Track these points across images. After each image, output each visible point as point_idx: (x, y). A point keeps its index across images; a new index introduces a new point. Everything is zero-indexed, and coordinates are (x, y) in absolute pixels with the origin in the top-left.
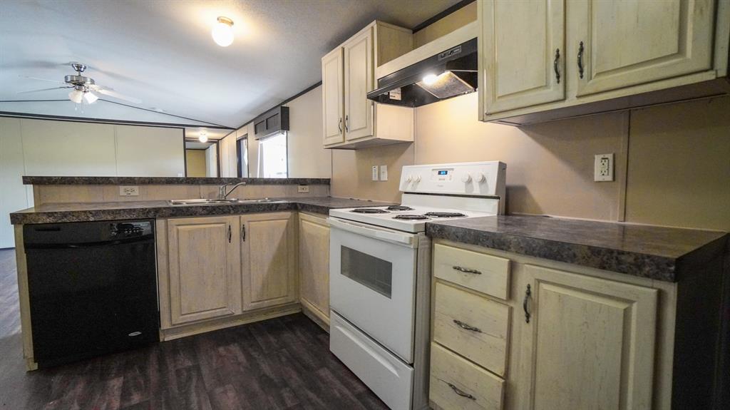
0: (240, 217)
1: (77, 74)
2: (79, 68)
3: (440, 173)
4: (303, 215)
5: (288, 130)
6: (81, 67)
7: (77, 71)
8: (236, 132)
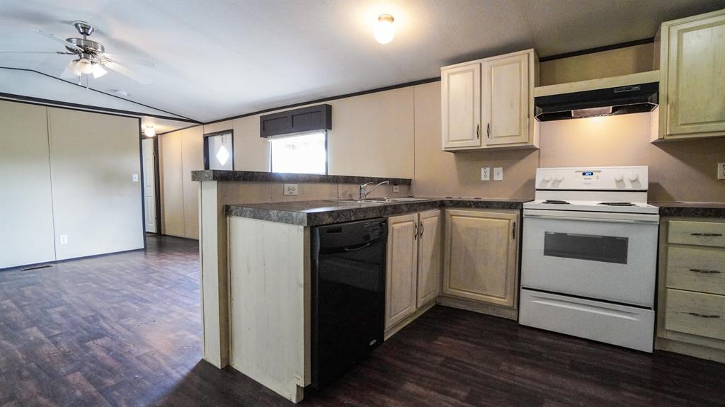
0: (419, 214)
1: (82, 37)
2: (85, 30)
3: (584, 174)
4: (451, 211)
5: (331, 129)
6: (88, 29)
7: (82, 33)
8: (201, 126)
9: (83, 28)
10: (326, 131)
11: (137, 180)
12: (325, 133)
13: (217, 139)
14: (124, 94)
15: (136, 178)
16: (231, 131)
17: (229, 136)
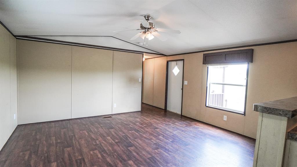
5: (252, 62)
6: (149, 17)
7: (146, 20)
8: (166, 57)
9: (148, 17)
10: (248, 63)
11: (140, 81)
12: (248, 64)
13: (173, 63)
14: (141, 44)
15: (140, 80)
16: (183, 60)
17: (182, 62)
